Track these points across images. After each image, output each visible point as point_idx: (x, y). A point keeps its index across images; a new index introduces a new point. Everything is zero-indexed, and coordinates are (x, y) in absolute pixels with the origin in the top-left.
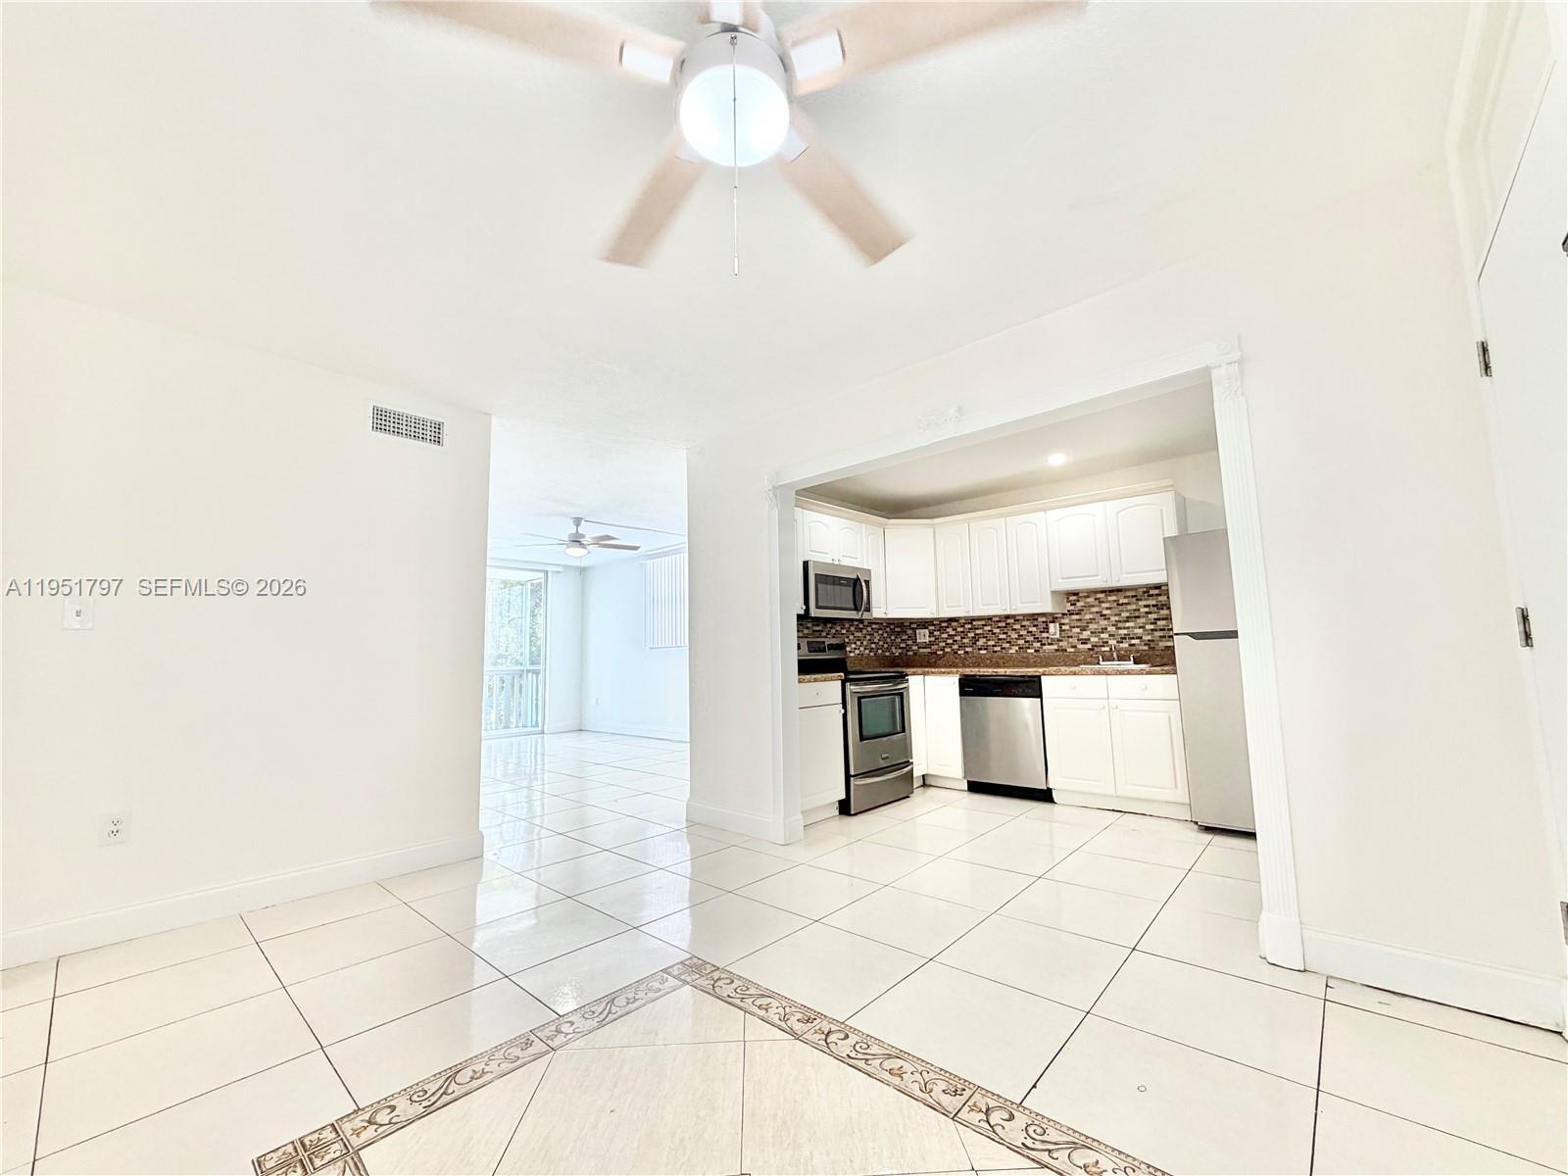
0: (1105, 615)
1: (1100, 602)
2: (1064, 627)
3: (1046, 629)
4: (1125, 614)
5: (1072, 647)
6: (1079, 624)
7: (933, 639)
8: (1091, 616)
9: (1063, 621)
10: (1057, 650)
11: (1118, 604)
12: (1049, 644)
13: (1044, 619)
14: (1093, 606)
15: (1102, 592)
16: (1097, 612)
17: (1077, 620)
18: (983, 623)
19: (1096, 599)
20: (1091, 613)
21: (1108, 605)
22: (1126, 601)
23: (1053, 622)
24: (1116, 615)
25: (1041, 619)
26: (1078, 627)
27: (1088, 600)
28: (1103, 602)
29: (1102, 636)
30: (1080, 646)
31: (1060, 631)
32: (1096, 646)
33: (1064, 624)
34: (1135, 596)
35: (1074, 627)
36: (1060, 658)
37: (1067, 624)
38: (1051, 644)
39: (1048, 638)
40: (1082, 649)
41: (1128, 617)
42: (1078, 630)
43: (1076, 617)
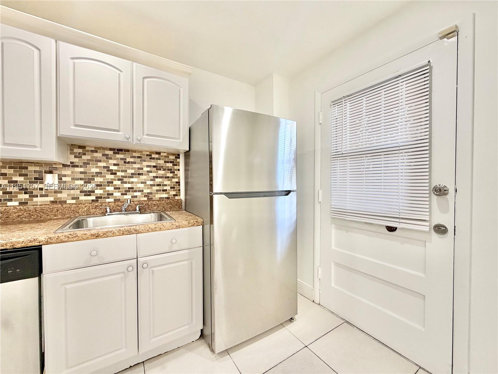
0: (112, 170)
1: (107, 158)
2: (64, 179)
3: (40, 179)
4: (130, 171)
5: (73, 199)
6: (82, 176)
8: (98, 170)
9: (64, 173)
10: (53, 202)
11: (125, 162)
12: (42, 196)
13: (37, 169)
14: (100, 161)
15: (111, 149)
16: (104, 167)
17: (81, 173)
19: (103, 155)
20: (97, 167)
21: (115, 162)
22: (132, 160)
23: (51, 172)
24: (122, 171)
25: (31, 168)
26: (81, 179)
27: (95, 155)
28: (111, 159)
29: (108, 188)
30: (83, 198)
31: (59, 182)
32: (101, 198)
33: (65, 176)
34: (139, 157)
35: (78, 179)
36: (58, 210)
37: (68, 176)
38: (47, 196)
39: (41, 189)
40: (85, 200)
41: (132, 174)
42: (82, 182)
43: (82, 170)
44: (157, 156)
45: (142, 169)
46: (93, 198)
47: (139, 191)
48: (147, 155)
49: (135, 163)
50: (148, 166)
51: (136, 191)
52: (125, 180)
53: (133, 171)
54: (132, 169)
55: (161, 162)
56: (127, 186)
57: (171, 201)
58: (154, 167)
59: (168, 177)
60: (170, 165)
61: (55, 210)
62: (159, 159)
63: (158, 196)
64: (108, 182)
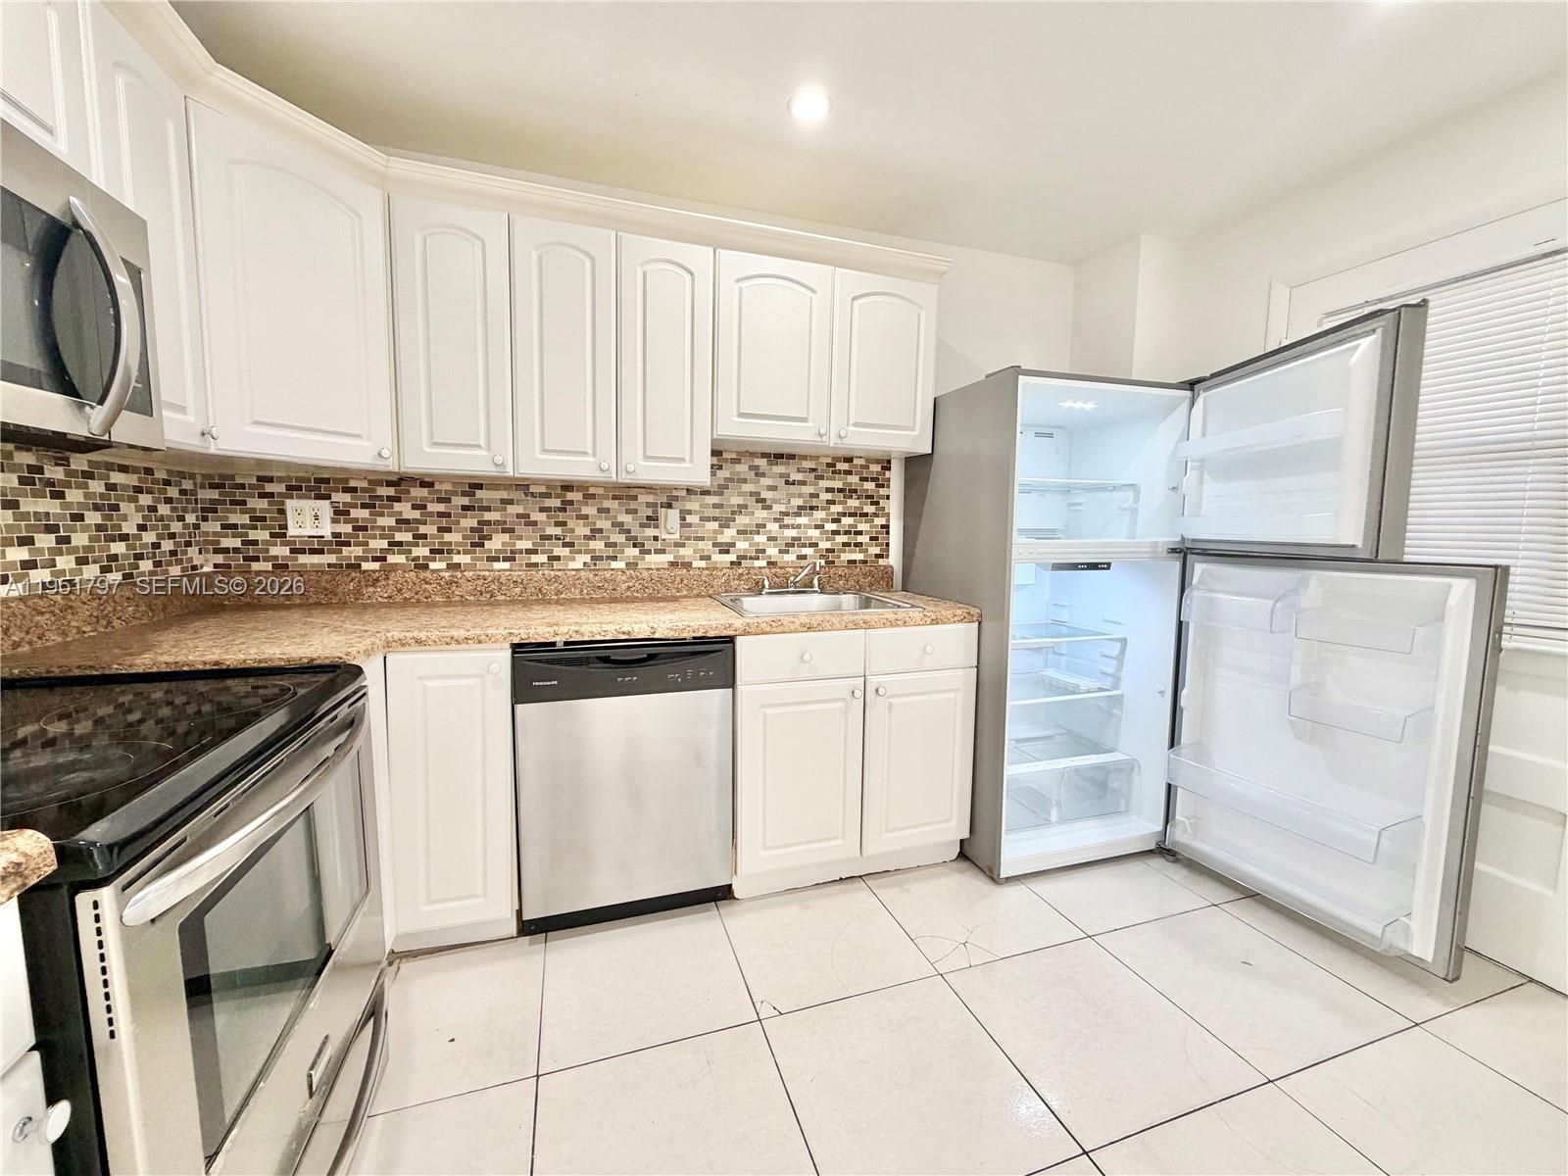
0: (764, 500)
1: (757, 475)
2: (689, 519)
3: (652, 520)
4: (795, 502)
5: (702, 558)
6: (717, 513)
7: (347, 528)
8: (740, 501)
9: (689, 506)
10: (673, 564)
11: (787, 482)
12: (658, 552)
13: (651, 499)
14: (745, 481)
15: (764, 455)
16: (752, 494)
17: (715, 506)
18: (504, 495)
19: (751, 468)
20: (740, 494)
21: (771, 482)
22: (799, 477)
23: (669, 506)
24: (781, 501)
25: (643, 498)
26: (715, 519)
27: (738, 468)
28: (763, 475)
29: (758, 539)
30: (717, 557)
31: (682, 526)
32: (744, 557)
33: (690, 512)
34: (814, 470)
35: (708, 519)
36: (682, 580)
37: (696, 512)
38: (662, 551)
39: (656, 538)
40: (721, 562)
41: (800, 508)
42: (715, 525)
43: (714, 499)
44: (845, 466)
45: (817, 496)
46: (732, 557)
47: (811, 545)
48: (829, 465)
49: (803, 483)
50: (829, 490)
51: (804, 546)
52: (787, 521)
53: (800, 502)
54: (800, 496)
55: (854, 479)
56: (791, 533)
57: (872, 569)
58: (840, 490)
59: (866, 515)
60: (870, 486)
61: (678, 579)
62: (849, 473)
63: (846, 557)
64: (758, 526)
